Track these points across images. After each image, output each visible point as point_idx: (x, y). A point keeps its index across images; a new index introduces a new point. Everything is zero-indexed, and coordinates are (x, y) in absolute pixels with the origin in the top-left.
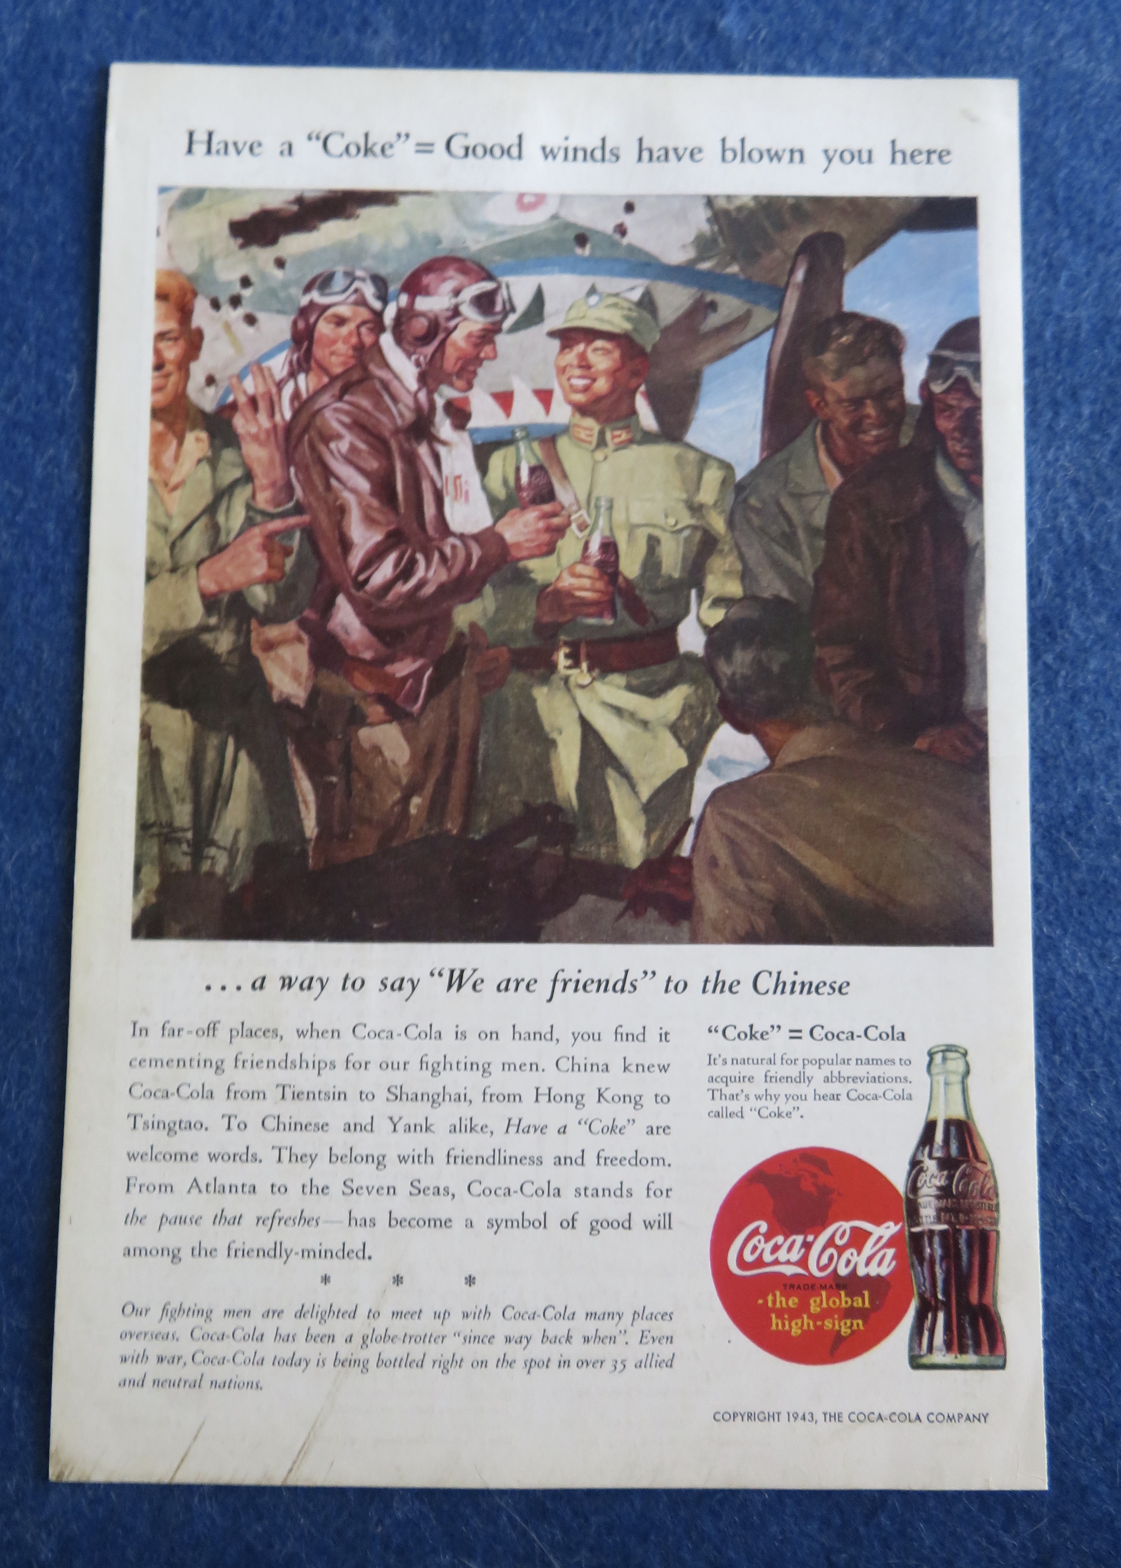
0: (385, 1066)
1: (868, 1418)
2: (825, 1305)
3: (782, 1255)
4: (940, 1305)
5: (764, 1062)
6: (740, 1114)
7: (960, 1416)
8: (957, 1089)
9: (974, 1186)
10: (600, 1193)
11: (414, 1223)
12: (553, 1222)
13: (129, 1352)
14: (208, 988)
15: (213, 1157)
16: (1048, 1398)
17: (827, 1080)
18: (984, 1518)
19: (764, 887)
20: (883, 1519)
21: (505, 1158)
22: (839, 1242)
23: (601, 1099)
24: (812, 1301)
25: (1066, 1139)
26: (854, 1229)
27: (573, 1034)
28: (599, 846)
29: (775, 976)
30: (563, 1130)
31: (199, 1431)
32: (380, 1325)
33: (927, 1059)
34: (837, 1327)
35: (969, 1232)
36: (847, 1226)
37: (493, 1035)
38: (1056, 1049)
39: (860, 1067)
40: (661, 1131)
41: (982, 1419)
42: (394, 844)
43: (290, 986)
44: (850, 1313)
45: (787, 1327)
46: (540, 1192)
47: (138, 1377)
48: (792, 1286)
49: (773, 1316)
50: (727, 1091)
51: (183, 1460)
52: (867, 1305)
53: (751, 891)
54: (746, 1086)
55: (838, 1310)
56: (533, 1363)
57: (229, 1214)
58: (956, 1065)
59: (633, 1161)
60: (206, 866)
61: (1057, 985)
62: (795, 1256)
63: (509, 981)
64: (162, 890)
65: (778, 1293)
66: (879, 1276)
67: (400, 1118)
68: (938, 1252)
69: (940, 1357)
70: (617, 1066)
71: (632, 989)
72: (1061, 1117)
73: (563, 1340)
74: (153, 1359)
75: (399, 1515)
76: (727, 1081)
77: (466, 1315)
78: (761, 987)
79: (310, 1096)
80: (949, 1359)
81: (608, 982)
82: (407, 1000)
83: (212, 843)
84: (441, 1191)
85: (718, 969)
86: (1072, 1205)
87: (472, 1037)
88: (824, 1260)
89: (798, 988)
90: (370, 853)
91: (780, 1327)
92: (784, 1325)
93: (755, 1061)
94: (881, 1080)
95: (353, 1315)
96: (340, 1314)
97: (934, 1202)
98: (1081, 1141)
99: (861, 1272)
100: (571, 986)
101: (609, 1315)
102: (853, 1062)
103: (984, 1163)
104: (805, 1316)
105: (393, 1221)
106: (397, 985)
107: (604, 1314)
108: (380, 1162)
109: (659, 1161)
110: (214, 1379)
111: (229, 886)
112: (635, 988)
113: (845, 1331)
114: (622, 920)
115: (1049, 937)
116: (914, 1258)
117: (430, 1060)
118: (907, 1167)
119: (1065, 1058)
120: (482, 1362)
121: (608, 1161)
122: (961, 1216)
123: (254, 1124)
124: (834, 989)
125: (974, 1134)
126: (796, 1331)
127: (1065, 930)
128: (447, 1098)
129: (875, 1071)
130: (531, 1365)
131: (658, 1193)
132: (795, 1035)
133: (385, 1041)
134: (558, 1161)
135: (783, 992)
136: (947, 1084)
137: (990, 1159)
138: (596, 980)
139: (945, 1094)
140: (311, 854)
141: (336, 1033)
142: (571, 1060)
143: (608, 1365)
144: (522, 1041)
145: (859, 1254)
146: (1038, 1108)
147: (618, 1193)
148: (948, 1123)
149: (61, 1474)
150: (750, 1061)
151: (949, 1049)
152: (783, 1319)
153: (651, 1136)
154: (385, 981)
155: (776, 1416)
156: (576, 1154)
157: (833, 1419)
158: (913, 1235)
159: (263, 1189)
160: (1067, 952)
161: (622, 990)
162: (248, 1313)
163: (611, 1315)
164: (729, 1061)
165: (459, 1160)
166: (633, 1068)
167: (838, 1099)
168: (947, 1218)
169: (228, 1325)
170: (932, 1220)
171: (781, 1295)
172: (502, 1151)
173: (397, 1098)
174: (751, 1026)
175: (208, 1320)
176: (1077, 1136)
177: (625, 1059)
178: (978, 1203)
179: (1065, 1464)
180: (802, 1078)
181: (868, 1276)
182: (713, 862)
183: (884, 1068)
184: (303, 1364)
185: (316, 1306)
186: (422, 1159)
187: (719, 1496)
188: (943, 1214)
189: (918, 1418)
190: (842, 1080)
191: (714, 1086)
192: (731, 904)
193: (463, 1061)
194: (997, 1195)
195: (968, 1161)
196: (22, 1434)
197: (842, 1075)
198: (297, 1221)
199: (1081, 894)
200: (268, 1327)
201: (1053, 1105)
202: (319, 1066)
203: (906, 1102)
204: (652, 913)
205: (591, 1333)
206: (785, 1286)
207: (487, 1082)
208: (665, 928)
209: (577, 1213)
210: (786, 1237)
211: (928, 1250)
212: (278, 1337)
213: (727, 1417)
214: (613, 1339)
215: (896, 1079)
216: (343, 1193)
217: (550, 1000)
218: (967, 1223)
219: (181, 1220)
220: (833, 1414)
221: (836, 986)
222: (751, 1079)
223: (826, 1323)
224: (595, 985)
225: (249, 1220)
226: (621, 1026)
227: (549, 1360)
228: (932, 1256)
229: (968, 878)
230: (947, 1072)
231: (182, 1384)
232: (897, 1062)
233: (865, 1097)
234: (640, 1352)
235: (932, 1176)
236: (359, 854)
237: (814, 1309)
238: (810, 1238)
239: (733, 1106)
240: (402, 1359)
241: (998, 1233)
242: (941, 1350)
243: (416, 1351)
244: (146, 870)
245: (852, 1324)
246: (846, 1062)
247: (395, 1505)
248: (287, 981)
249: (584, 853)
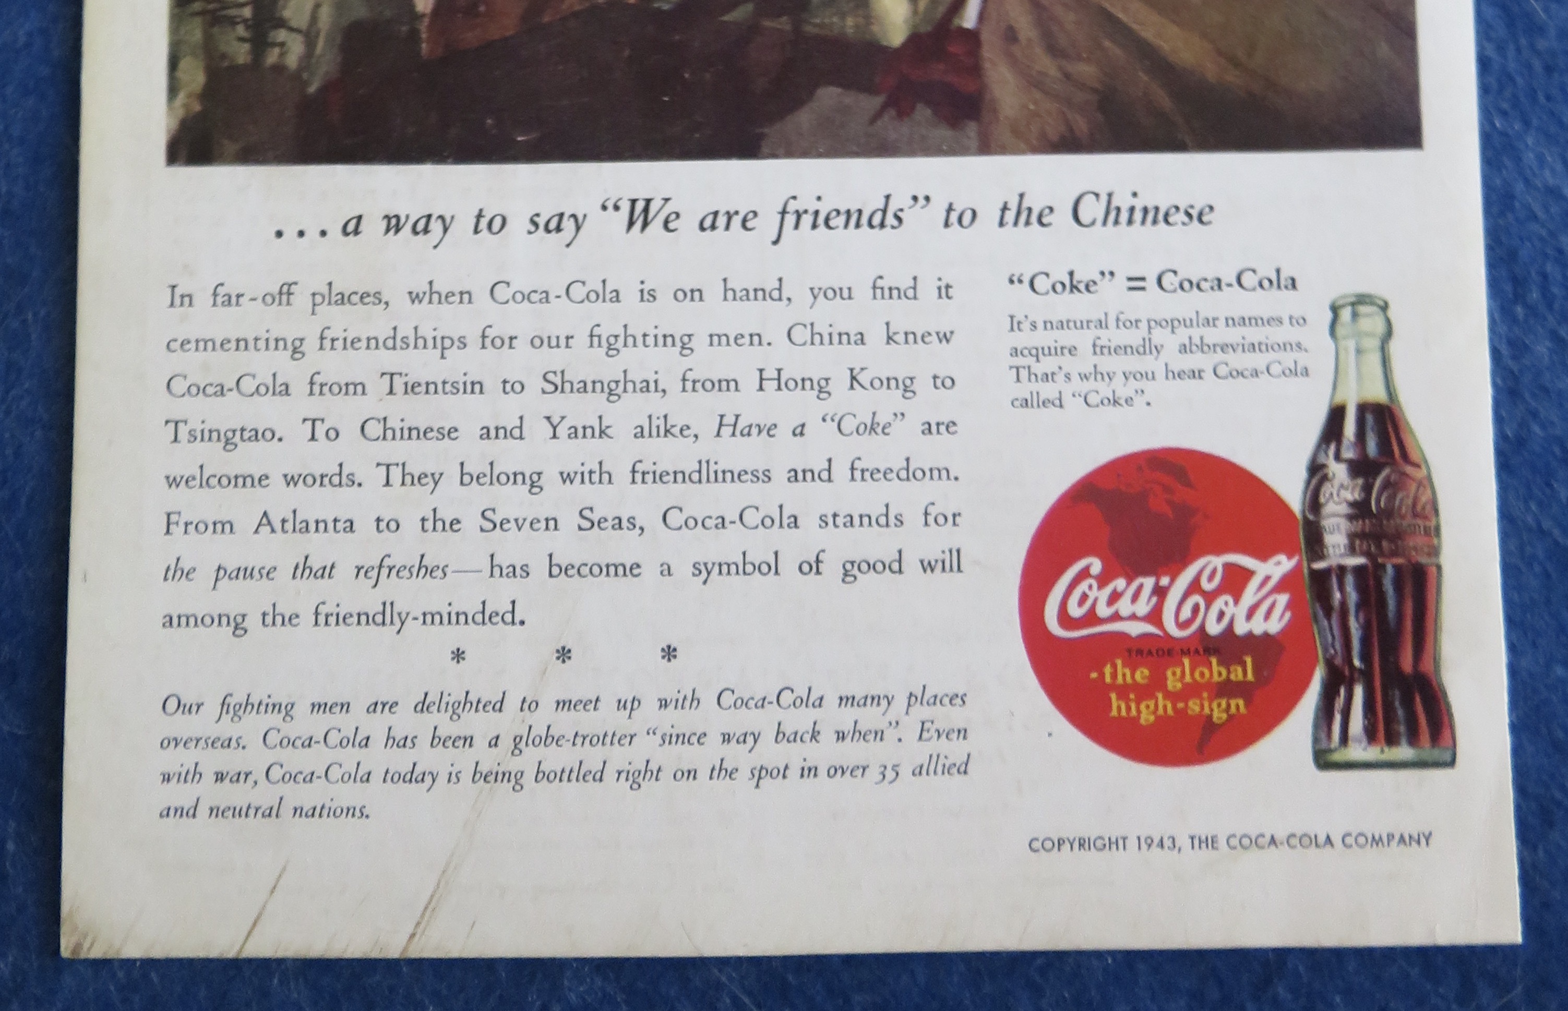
0: (538, 342)
1: (1254, 842)
2: (1188, 679)
3: (1124, 606)
4: (1356, 675)
5: (1092, 325)
6: (1057, 402)
7: (1391, 837)
8: (1373, 360)
9: (1404, 500)
10: (856, 521)
11: (586, 570)
12: (788, 566)
13: (173, 768)
14: (279, 234)
15: (290, 480)
16: (1518, 808)
17: (1184, 349)
18: (1429, 987)
19: (1086, 70)
20: (1282, 991)
21: (716, 472)
22: (1207, 586)
23: (855, 384)
24: (1169, 673)
25: (1536, 429)
26: (1228, 567)
27: (812, 289)
28: (843, 16)
29: (1104, 198)
30: (799, 431)
31: (278, 881)
32: (540, 720)
33: (1329, 315)
34: (1207, 711)
35: (1398, 569)
36: (1217, 562)
37: (695, 294)
38: (1518, 297)
39: (1232, 330)
40: (943, 428)
41: (1423, 841)
42: (546, 19)
43: (398, 230)
44: (1226, 689)
45: (1134, 712)
46: (768, 522)
47: (188, 804)
48: (1140, 652)
49: (1113, 696)
50: (1039, 369)
51: (255, 924)
52: (1250, 677)
53: (1067, 76)
54: (1066, 361)
55: (1209, 686)
56: (764, 772)
57: (316, 565)
58: (1372, 323)
59: (903, 474)
60: (272, 57)
61: (1517, 204)
62: (1143, 607)
63: (716, 214)
64: (208, 94)
65: (1119, 662)
66: (1266, 635)
67: (563, 418)
68: (1353, 597)
69: (1358, 751)
70: (876, 336)
71: (895, 223)
72: (1527, 395)
73: (807, 737)
74: (209, 777)
75: (573, 997)
76: (1037, 353)
77: (663, 704)
78: (1085, 217)
79: (430, 387)
80: (1372, 753)
81: (860, 212)
82: (568, 245)
83: (282, 23)
84: (625, 524)
85: (1020, 191)
86: (1547, 524)
87: (666, 297)
88: (1186, 613)
89: (1138, 216)
90: (510, 33)
91: (1124, 713)
92: (1129, 709)
93: (1079, 324)
94: (1263, 348)
95: (499, 706)
96: (479, 706)
97: (1344, 524)
98: (1558, 432)
99: (1241, 628)
100: (807, 220)
101: (873, 699)
102: (1221, 323)
103: (1417, 466)
104: (1160, 696)
105: (556, 569)
106: (553, 225)
107: (866, 698)
108: (534, 484)
109: (941, 473)
110: (298, 805)
111: (306, 84)
112: (899, 220)
113: (1219, 716)
114: (879, 123)
115: (1504, 134)
116: (1318, 605)
117: (604, 331)
118: (1303, 474)
119: (1531, 310)
120: (689, 772)
121: (867, 475)
122: (1385, 544)
123: (349, 430)
124: (1189, 215)
125: (1402, 425)
126: (1147, 718)
127: (1527, 123)
128: (630, 386)
129: (1254, 334)
130: (760, 774)
131: (941, 520)
132: (1136, 283)
133: (538, 305)
134: (794, 476)
135: (1116, 222)
136: (1359, 351)
137: (1426, 462)
138: (843, 209)
139: (1357, 364)
140: (424, 36)
141: (466, 296)
142: (809, 327)
143: (874, 773)
144: (738, 303)
145: (1236, 601)
146: (1495, 385)
147: (883, 520)
148: (1363, 409)
149: (78, 947)
150: (1071, 324)
151: (1362, 300)
152: (1127, 701)
153: (929, 436)
154: (536, 219)
155: (1121, 843)
156: (819, 465)
157: (1204, 845)
158: (1314, 574)
159: (365, 525)
160: (1531, 155)
161: (882, 225)
162: (345, 707)
163: (875, 699)
164: (1040, 325)
165: (649, 478)
166: (900, 338)
167: (1200, 377)
168: (1365, 547)
169: (318, 724)
170: (1343, 550)
171: (1124, 665)
172: (712, 463)
173: (556, 388)
174: (1071, 274)
175: (288, 719)
176: (1552, 423)
177: (887, 324)
178: (1409, 526)
179: (1546, 905)
180: (1149, 348)
181: (1250, 635)
182: (1011, 35)
183: (1267, 329)
184: (428, 779)
185: (445, 695)
186: (596, 477)
187: (1039, 961)
188: (1357, 542)
189: (1329, 840)
190: (1206, 348)
191: (1019, 361)
192: (1038, 95)
193: (652, 332)
194: (1436, 511)
195: (1391, 461)
196: (20, 890)
197: (1205, 341)
198: (415, 571)
199: (1549, 69)
200: (376, 726)
201: (1516, 378)
202: (443, 345)
203: (1301, 380)
204: (923, 112)
205: (848, 727)
206: (1129, 651)
207: (687, 362)
208: (944, 133)
209: (823, 551)
210: (1130, 581)
211: (1337, 595)
212: (391, 741)
213: (1048, 845)
214: (879, 735)
215: (1284, 347)
216: (482, 530)
217: (776, 242)
218: (1394, 554)
219: (246, 573)
220: (1203, 838)
221: (1194, 213)
222: (1072, 350)
223: (1191, 704)
224: (842, 218)
225: (345, 571)
226: (881, 277)
227: (786, 767)
228: (1343, 604)
229: (1384, 50)
230: (1359, 335)
231: (252, 812)
232: (1286, 321)
233: (1240, 374)
234: (920, 753)
235: (1342, 486)
236: (495, 32)
237: (1173, 684)
238: (1165, 581)
239: (1048, 390)
240: (571, 771)
241: (1439, 568)
242: (1360, 742)
243: (593, 757)
244: (185, 64)
245: (1229, 706)
246: (1210, 322)
247: (566, 983)
248: (394, 221)
249: (821, 26)
